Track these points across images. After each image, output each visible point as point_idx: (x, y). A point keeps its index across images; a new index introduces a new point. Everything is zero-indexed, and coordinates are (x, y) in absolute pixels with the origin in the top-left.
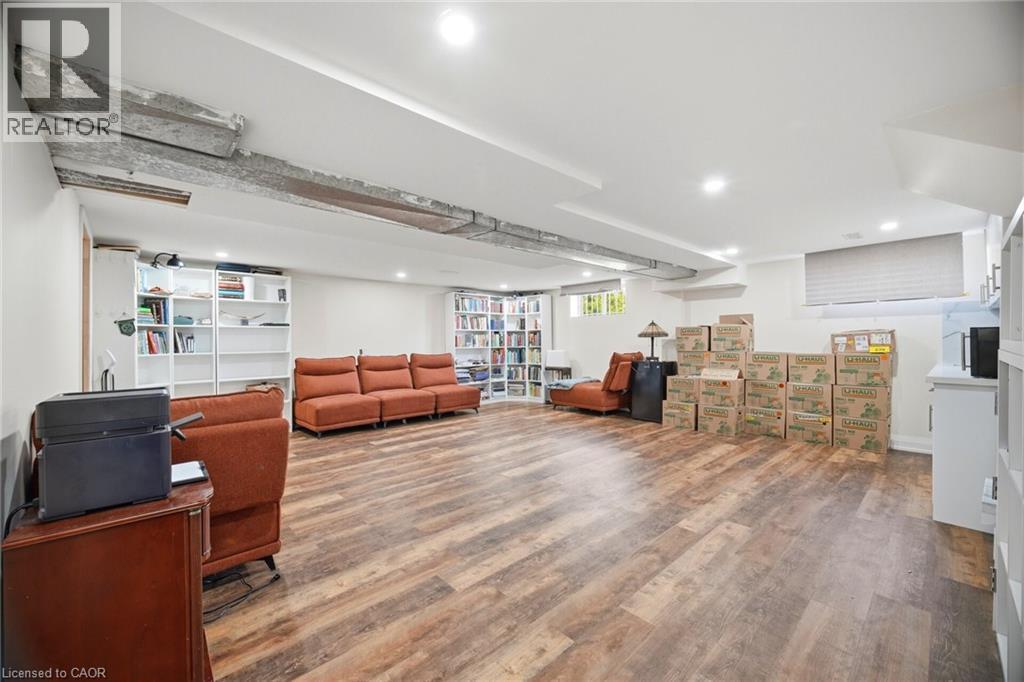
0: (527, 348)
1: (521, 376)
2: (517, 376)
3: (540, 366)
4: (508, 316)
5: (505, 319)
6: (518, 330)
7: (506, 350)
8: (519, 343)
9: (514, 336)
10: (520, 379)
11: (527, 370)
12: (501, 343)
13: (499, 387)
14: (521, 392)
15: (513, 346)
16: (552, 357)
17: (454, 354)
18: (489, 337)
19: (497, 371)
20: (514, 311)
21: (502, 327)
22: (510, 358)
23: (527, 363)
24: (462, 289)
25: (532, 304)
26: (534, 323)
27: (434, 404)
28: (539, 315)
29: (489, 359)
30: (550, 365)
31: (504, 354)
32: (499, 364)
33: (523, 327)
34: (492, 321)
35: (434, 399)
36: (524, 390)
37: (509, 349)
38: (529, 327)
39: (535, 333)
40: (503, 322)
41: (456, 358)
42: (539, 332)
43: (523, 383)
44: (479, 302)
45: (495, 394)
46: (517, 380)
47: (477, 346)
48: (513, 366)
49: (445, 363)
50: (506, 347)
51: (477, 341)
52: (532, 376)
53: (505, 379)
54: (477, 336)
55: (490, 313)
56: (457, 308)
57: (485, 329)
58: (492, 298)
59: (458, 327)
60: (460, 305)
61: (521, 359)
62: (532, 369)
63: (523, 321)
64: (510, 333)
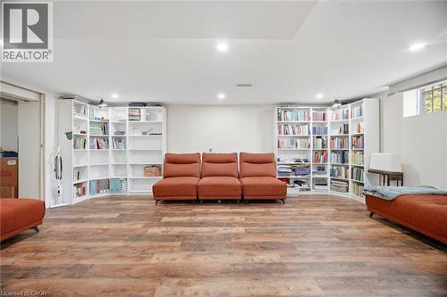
0: (350, 149)
1: (343, 175)
2: (340, 174)
3: (363, 168)
4: (331, 123)
5: (328, 126)
6: (342, 134)
7: (329, 152)
8: (342, 145)
9: (336, 140)
10: (343, 177)
11: (350, 171)
12: (323, 145)
13: (322, 183)
14: (344, 189)
15: (336, 148)
16: (377, 160)
17: (276, 154)
18: (311, 141)
19: (322, 169)
20: (337, 119)
21: (326, 132)
22: (333, 159)
23: (350, 164)
24: (284, 105)
25: (356, 109)
26: (356, 128)
27: (240, 192)
28: (362, 121)
29: (311, 158)
30: (373, 167)
31: (327, 155)
32: (321, 163)
33: (346, 132)
34: (314, 129)
35: (240, 189)
36: (348, 188)
37: (333, 151)
38: (352, 131)
39: (358, 137)
40: (326, 128)
41: (277, 157)
42: (362, 135)
43: (348, 182)
44: (300, 114)
45: (317, 187)
46: (339, 178)
47: (299, 148)
48: (336, 165)
49: (267, 160)
50: (329, 149)
51: (299, 144)
52: (355, 176)
53: (327, 176)
54: (298, 141)
55: (311, 121)
56: (280, 118)
57: (307, 134)
58: (314, 109)
59: (280, 133)
60: (283, 117)
61: (344, 160)
62: (355, 170)
63: (346, 126)
64: (333, 138)
